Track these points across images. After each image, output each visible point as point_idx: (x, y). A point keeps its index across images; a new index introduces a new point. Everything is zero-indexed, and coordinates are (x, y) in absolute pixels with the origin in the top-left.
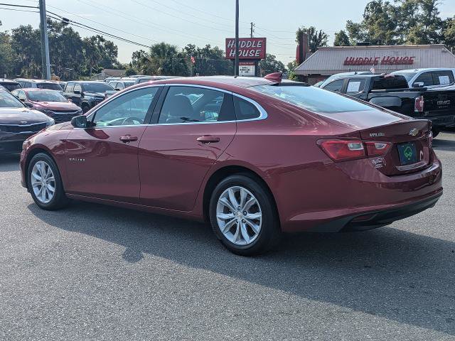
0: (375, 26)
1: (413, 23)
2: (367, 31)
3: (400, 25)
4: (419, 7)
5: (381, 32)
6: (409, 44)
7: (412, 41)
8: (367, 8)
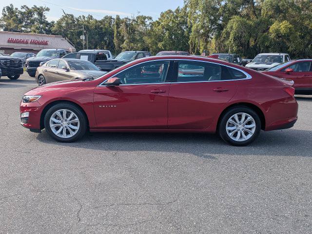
0: (11, 21)
1: (33, 22)
2: (5, 23)
3: (26, 22)
4: (35, 13)
5: (15, 25)
6: (32, 33)
7: (35, 32)
8: (4, 9)
